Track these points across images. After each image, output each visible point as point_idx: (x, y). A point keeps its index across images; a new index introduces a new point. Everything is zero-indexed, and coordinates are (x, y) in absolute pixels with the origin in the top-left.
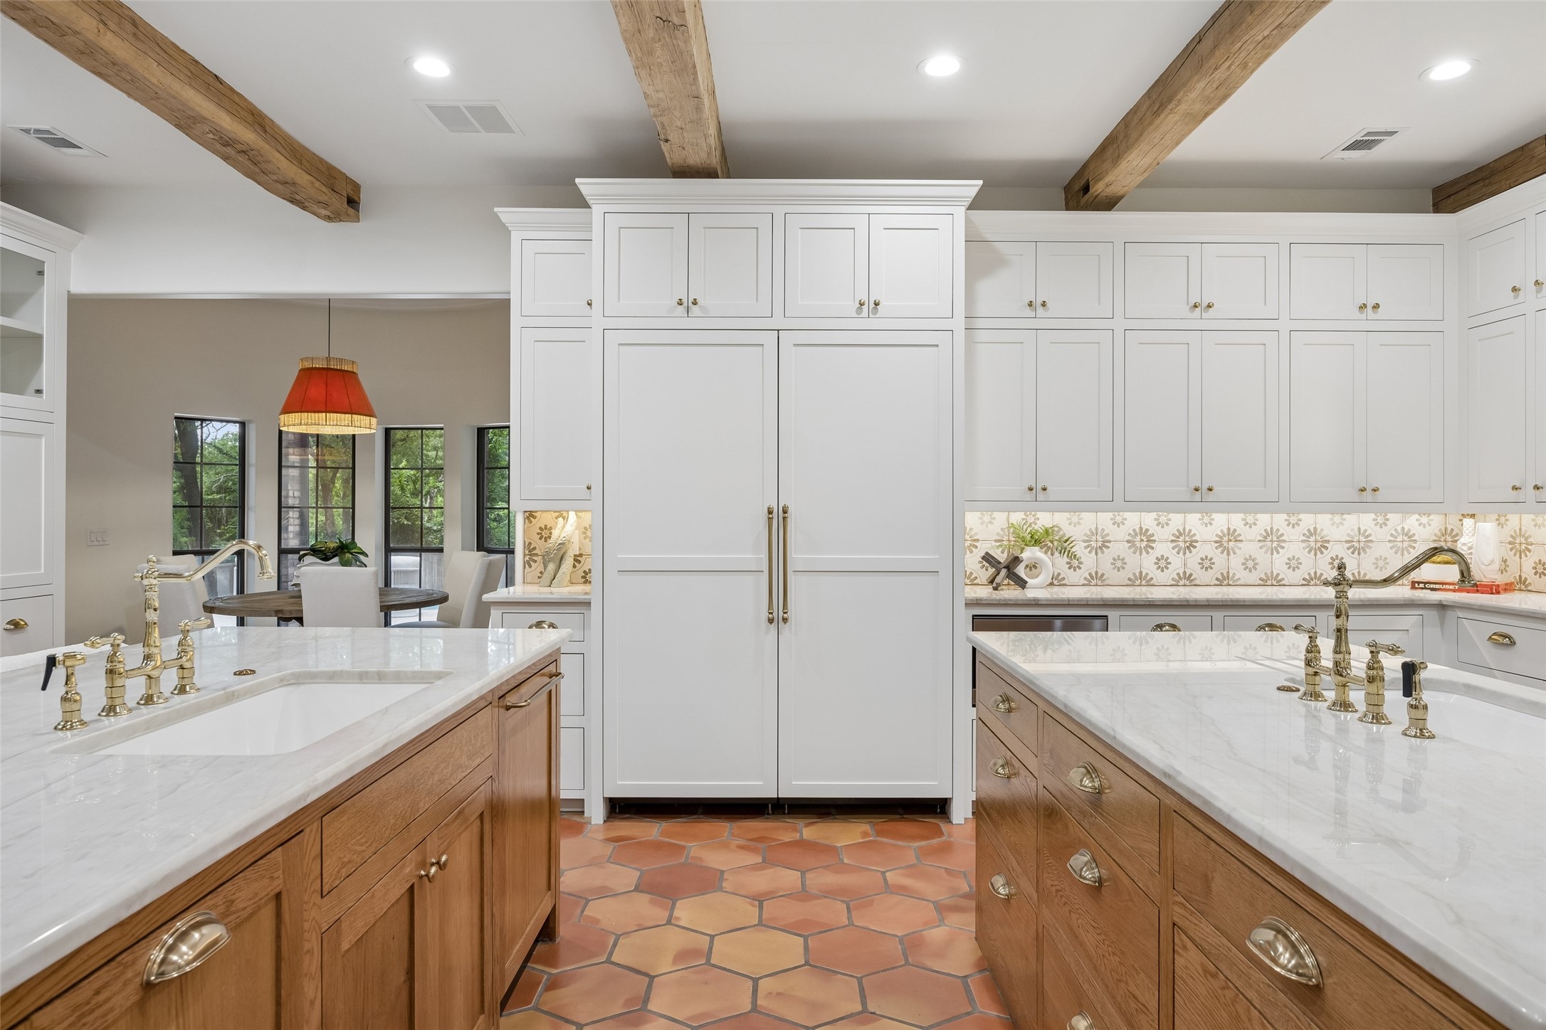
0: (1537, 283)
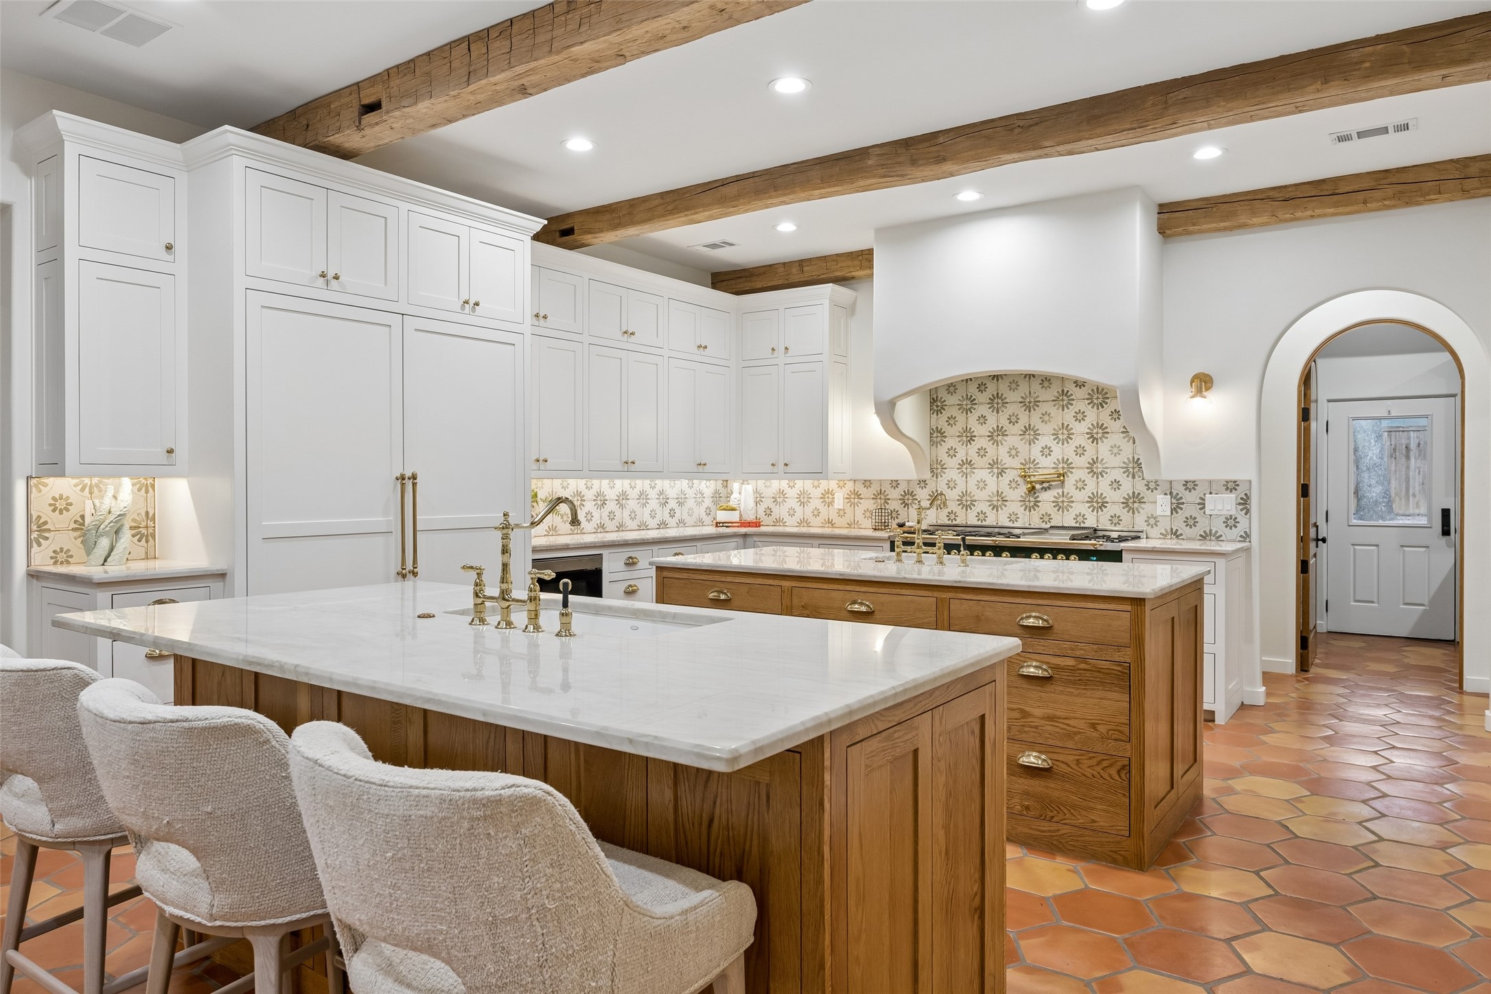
0: (786, 348)
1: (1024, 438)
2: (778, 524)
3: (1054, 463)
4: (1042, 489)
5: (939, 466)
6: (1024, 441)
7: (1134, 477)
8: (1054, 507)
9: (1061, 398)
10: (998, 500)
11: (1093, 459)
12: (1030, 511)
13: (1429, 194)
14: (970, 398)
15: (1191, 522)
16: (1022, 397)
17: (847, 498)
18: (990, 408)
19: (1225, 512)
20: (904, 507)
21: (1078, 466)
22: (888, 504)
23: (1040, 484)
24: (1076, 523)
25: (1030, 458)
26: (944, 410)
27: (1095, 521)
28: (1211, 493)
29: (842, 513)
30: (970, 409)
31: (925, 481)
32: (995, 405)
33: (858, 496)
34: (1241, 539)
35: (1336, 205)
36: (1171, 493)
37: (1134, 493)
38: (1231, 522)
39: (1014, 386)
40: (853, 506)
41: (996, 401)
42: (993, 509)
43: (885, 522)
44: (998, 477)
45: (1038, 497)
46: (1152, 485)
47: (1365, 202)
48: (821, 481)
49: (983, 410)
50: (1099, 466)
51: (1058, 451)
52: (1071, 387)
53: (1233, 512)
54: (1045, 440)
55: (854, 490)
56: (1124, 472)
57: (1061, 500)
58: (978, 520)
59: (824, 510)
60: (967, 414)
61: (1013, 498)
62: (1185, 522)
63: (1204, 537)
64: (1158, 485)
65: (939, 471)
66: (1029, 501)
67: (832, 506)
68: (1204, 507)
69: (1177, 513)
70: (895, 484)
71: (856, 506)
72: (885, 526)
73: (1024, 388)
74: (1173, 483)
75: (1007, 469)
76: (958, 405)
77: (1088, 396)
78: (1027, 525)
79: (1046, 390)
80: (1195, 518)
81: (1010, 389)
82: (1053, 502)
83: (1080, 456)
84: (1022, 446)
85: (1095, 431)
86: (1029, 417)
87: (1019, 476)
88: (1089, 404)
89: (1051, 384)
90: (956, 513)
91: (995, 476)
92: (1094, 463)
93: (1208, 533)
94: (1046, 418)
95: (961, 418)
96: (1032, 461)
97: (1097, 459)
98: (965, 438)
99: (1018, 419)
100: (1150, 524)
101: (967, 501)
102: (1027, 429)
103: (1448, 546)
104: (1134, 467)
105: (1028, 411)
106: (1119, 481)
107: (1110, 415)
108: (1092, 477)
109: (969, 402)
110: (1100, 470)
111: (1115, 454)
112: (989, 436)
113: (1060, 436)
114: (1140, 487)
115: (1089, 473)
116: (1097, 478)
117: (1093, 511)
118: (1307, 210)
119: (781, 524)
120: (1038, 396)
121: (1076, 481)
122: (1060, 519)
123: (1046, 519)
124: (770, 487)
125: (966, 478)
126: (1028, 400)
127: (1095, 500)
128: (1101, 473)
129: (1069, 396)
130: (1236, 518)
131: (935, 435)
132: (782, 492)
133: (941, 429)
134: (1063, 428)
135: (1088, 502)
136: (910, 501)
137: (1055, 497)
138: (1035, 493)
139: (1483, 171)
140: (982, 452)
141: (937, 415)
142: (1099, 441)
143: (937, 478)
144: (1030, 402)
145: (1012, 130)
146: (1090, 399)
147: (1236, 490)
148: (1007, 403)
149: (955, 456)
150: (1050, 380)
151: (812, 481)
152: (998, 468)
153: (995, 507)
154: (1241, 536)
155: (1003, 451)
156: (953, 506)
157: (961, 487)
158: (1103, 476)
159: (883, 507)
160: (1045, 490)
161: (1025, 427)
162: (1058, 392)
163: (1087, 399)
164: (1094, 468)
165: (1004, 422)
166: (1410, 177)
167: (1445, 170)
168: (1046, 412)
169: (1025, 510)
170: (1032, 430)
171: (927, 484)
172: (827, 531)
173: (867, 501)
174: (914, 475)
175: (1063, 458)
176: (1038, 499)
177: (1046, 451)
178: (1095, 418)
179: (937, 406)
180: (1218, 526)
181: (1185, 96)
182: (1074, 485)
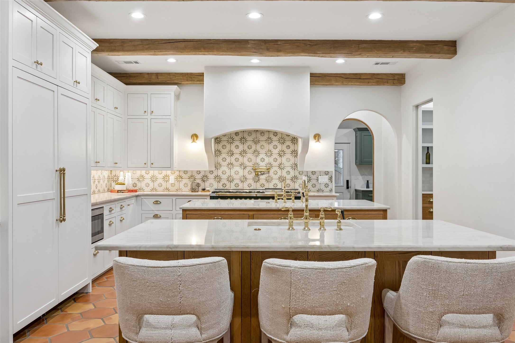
0: (152, 111)
1: (254, 155)
2: (140, 190)
3: (266, 164)
4: (261, 174)
5: (219, 165)
6: (254, 156)
7: (295, 170)
8: (266, 181)
9: (268, 140)
10: (244, 179)
11: (280, 163)
12: (256, 183)
13: (385, 83)
14: (232, 138)
15: (314, 186)
16: (253, 139)
17: (176, 179)
18: (240, 142)
19: (325, 182)
20: (203, 182)
21: (275, 165)
22: (195, 181)
23: (260, 172)
24: (274, 187)
25: (256, 162)
26: (221, 142)
27: (281, 186)
28: (320, 176)
29: (173, 185)
30: (232, 143)
31: (213, 171)
32: (242, 141)
33: (181, 177)
34: (330, 191)
35: (360, 82)
36: (307, 176)
37: (295, 176)
38: (327, 185)
39: (250, 134)
40: (179, 182)
41: (243, 140)
42: (241, 182)
43: (194, 189)
44: (243, 170)
45: (259, 177)
46: (301, 173)
47: (368, 83)
48: (162, 171)
49: (237, 143)
50: (282, 166)
51: (267, 160)
52: (271, 136)
53: (327, 182)
54: (262, 156)
55: (179, 175)
56: (291, 168)
57: (268, 178)
58: (235, 187)
59: (164, 184)
60: (231, 144)
61: (249, 178)
62: (312, 186)
63: (318, 191)
64: (303, 173)
65: (219, 167)
66: (256, 179)
67: (168, 182)
68: (318, 181)
69: (309, 182)
70: (199, 172)
71: (180, 182)
72: (194, 190)
73: (254, 135)
74: (308, 172)
75: (247, 166)
76: (227, 140)
77: (278, 140)
78: (255, 188)
79: (263, 136)
80: (315, 184)
81: (249, 136)
82: (265, 179)
83: (275, 162)
84: (253, 158)
85: (281, 153)
86: (256, 146)
87: (252, 169)
88: (278, 143)
89: (264, 134)
90: (226, 184)
91: (242, 169)
92: (281, 164)
93: (319, 189)
94: (263, 147)
95: (228, 146)
96: (257, 163)
97: (281, 163)
98: (230, 154)
99: (252, 147)
100: (300, 187)
101: (230, 179)
102: (255, 151)
103: (348, 192)
104: (295, 166)
105: (255, 144)
106: (289, 171)
107: (286, 147)
108: (280, 170)
109: (231, 140)
110: (282, 167)
111: (288, 161)
112: (240, 153)
113: (268, 154)
114: (297, 174)
115: (278, 168)
116: (282, 170)
117: (280, 183)
118: (352, 83)
119: (142, 190)
120: (259, 139)
121: (274, 171)
122: (268, 185)
123: (263, 186)
124: (136, 174)
125: (230, 170)
126: (255, 140)
127: (281, 178)
128: (283, 168)
129: (271, 139)
130: (328, 184)
131: (217, 152)
132: (142, 176)
133: (220, 150)
134: (269, 151)
135: (278, 179)
136: (206, 180)
137: (266, 177)
138: (258, 176)
139: (398, 78)
140: (237, 160)
141: (218, 144)
142: (282, 156)
143: (218, 170)
144: (256, 141)
145: (306, 45)
146: (279, 141)
147: (328, 174)
148: (247, 141)
149: (226, 161)
150: (264, 133)
151: (158, 171)
152: (243, 166)
153: (242, 182)
154: (330, 190)
155: (245, 159)
156: (224, 181)
157: (228, 174)
158: (284, 170)
159: (193, 182)
160: (262, 175)
161: (254, 150)
162: (267, 137)
163: (278, 141)
164: (280, 166)
165: (246, 148)
166: (380, 77)
167: (389, 76)
168: (262, 145)
169: (254, 182)
170: (257, 151)
171: (213, 172)
172: (166, 193)
173: (185, 179)
174: (207, 169)
175: (269, 163)
176: (259, 178)
177: (263, 160)
178: (281, 148)
179: (218, 141)
180: (323, 187)
181: (365, 46)
182: (273, 173)
